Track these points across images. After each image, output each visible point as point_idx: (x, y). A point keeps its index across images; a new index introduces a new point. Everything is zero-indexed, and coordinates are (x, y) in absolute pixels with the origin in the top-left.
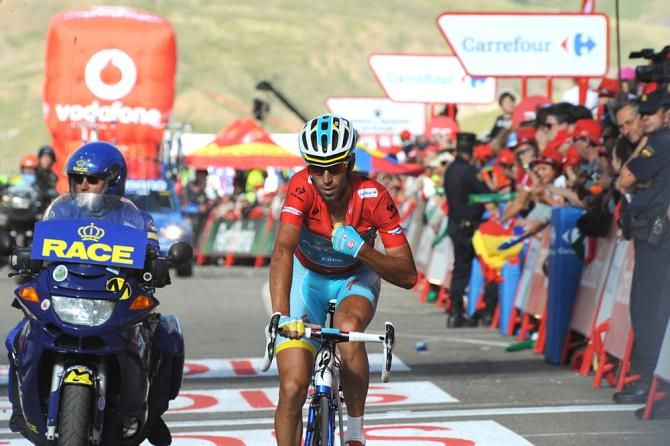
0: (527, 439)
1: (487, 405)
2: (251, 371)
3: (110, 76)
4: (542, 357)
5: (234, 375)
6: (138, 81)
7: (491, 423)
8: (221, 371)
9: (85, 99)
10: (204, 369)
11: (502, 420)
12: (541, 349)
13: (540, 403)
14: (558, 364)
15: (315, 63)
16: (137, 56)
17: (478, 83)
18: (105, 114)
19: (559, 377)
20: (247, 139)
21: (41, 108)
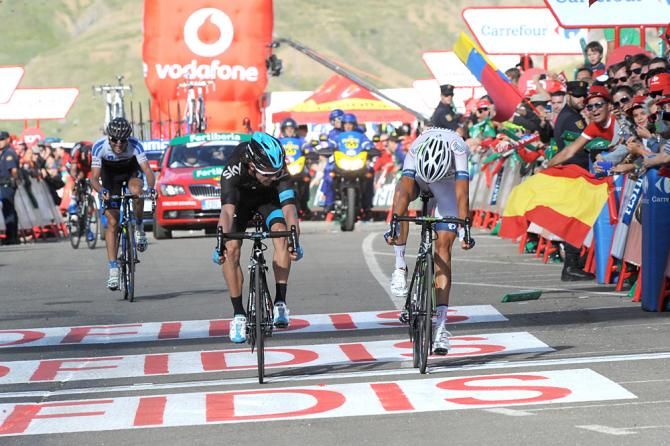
0: (623, 386)
1: (584, 353)
2: (351, 325)
3: (208, 34)
4: (639, 305)
5: (334, 329)
6: (235, 39)
7: (588, 371)
8: (321, 326)
9: (185, 58)
10: (305, 324)
11: (598, 368)
12: (637, 297)
13: (637, 350)
14: (655, 311)
15: (412, 17)
16: (234, 14)
17: (571, 33)
18: (203, 72)
19: (654, 324)
20: (345, 94)
21: (142, 67)
